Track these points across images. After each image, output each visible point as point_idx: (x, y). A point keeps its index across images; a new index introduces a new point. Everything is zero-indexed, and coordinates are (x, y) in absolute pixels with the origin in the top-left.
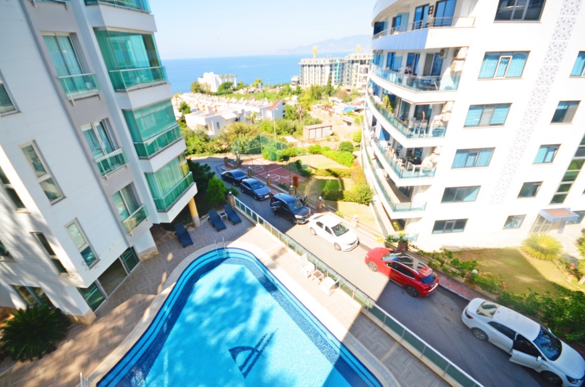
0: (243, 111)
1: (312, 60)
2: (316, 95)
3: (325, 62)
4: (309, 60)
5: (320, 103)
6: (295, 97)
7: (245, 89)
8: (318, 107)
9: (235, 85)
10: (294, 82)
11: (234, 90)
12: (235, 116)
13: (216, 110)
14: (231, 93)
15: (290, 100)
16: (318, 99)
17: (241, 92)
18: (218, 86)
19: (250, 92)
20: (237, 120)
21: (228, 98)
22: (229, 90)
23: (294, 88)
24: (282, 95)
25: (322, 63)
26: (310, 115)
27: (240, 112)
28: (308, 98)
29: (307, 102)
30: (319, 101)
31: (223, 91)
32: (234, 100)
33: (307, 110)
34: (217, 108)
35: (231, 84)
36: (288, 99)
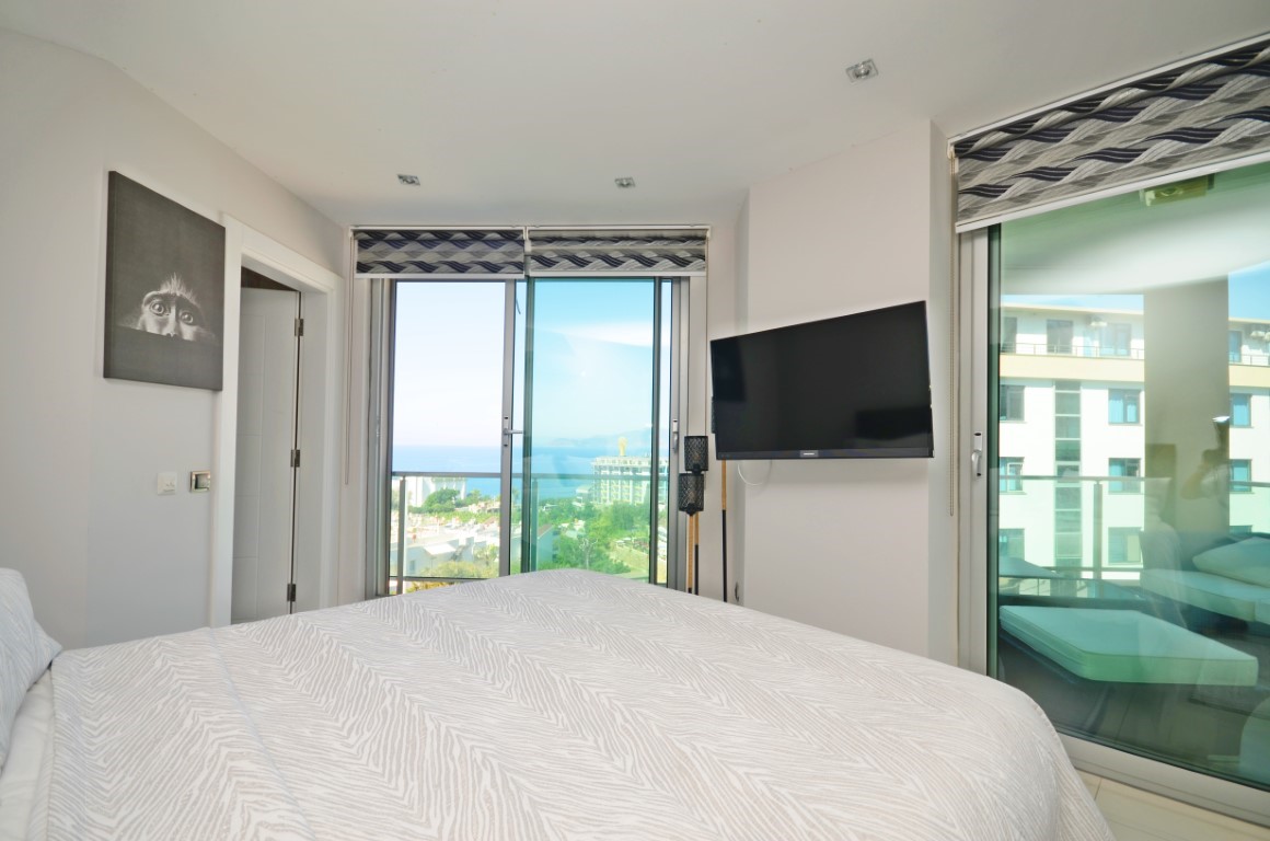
0: (470, 540)
1: (616, 459)
2: (622, 521)
3: (640, 463)
4: (611, 459)
5: (630, 536)
6: (580, 524)
7: (482, 504)
8: (626, 542)
9: (462, 497)
10: (581, 495)
11: (459, 505)
12: (451, 549)
13: (415, 537)
14: (452, 510)
15: (571, 528)
16: (626, 529)
17: (473, 508)
18: (427, 495)
19: (490, 511)
20: (455, 557)
21: (443, 519)
22: (447, 504)
23: (579, 506)
25: (636, 465)
26: (608, 557)
27: (463, 542)
28: (604, 525)
29: (603, 532)
30: (629, 532)
31: (436, 506)
32: (455, 522)
33: (602, 548)
34: (418, 534)
35: (454, 493)
36: (566, 525)
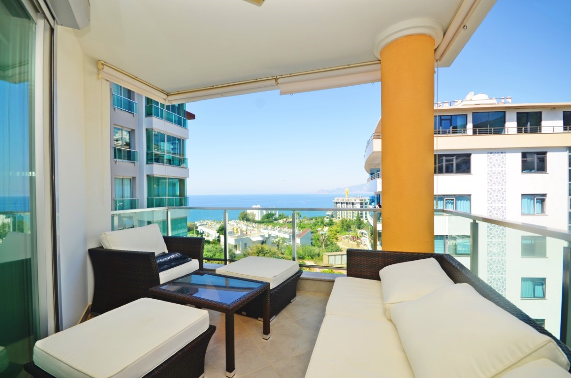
0: (269, 235)
1: (344, 199)
2: (346, 227)
3: (355, 200)
4: (341, 199)
5: (348, 235)
6: (326, 229)
7: (285, 219)
8: (347, 237)
9: (277, 216)
10: (328, 215)
11: (276, 220)
12: (261, 239)
13: (247, 233)
14: (272, 222)
15: (322, 230)
16: (347, 231)
17: (281, 221)
18: (262, 216)
19: (288, 222)
20: (263, 242)
21: (266, 226)
22: (271, 219)
23: (327, 220)
24: (315, 225)
25: (353, 201)
26: (336, 244)
27: (267, 236)
28: (335, 229)
29: (335, 233)
30: (348, 233)
31: (266, 220)
32: (270, 227)
33: (335, 240)
35: (273, 215)
36: (320, 229)
